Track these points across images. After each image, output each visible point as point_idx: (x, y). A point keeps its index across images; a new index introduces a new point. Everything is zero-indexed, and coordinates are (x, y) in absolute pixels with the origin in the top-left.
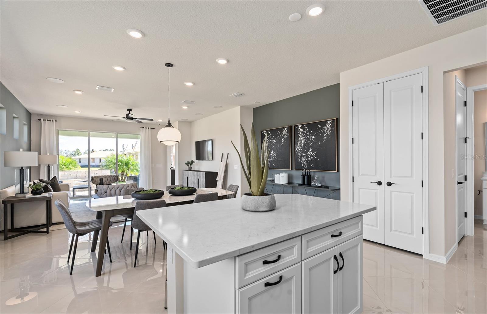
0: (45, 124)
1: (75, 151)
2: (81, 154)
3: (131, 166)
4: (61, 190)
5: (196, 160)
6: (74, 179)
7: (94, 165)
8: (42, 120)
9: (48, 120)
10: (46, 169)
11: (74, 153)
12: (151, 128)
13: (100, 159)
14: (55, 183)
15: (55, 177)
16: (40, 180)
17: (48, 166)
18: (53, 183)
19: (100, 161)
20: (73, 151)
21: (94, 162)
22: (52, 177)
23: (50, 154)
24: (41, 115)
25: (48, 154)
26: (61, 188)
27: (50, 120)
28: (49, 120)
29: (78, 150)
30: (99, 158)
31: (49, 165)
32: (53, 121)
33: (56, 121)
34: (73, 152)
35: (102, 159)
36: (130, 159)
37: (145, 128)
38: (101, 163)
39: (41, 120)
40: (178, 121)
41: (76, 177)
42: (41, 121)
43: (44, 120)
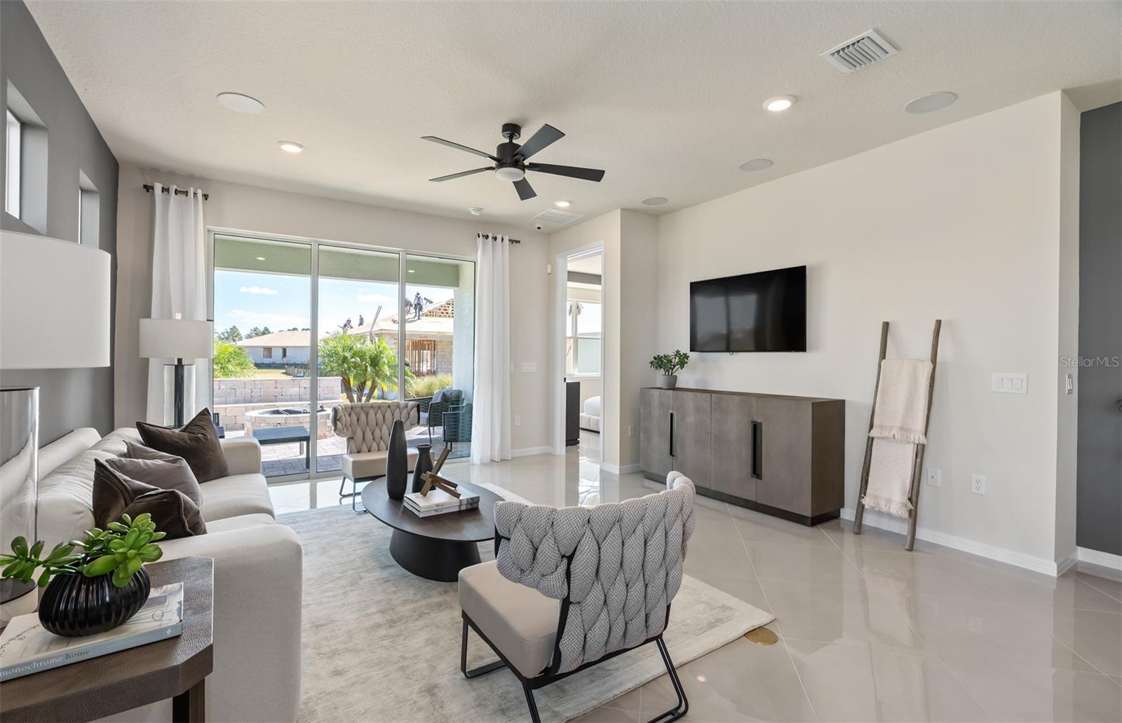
0: (166, 204)
1: (229, 331)
2: (241, 339)
3: (386, 367)
4: (230, 469)
5: (691, 351)
6: (245, 402)
7: (272, 362)
8: (158, 187)
9: (177, 192)
10: (168, 375)
11: (226, 335)
12: (510, 240)
13: (284, 350)
14: (206, 439)
15: (205, 413)
16: (141, 427)
17: (176, 367)
18: (198, 439)
19: (284, 355)
20: (224, 331)
21: (271, 357)
22: (189, 411)
23: (183, 316)
24: (155, 171)
25: (178, 316)
26: (231, 462)
27: (186, 193)
28: (182, 192)
29: (234, 329)
30: (281, 347)
31: (180, 361)
32: (195, 194)
33: (206, 197)
34: (223, 334)
35: (287, 349)
36: (381, 349)
37: (493, 238)
38: (285, 359)
39: (152, 188)
40: (623, 210)
41: (248, 396)
42: (153, 194)
43: (164, 190)
